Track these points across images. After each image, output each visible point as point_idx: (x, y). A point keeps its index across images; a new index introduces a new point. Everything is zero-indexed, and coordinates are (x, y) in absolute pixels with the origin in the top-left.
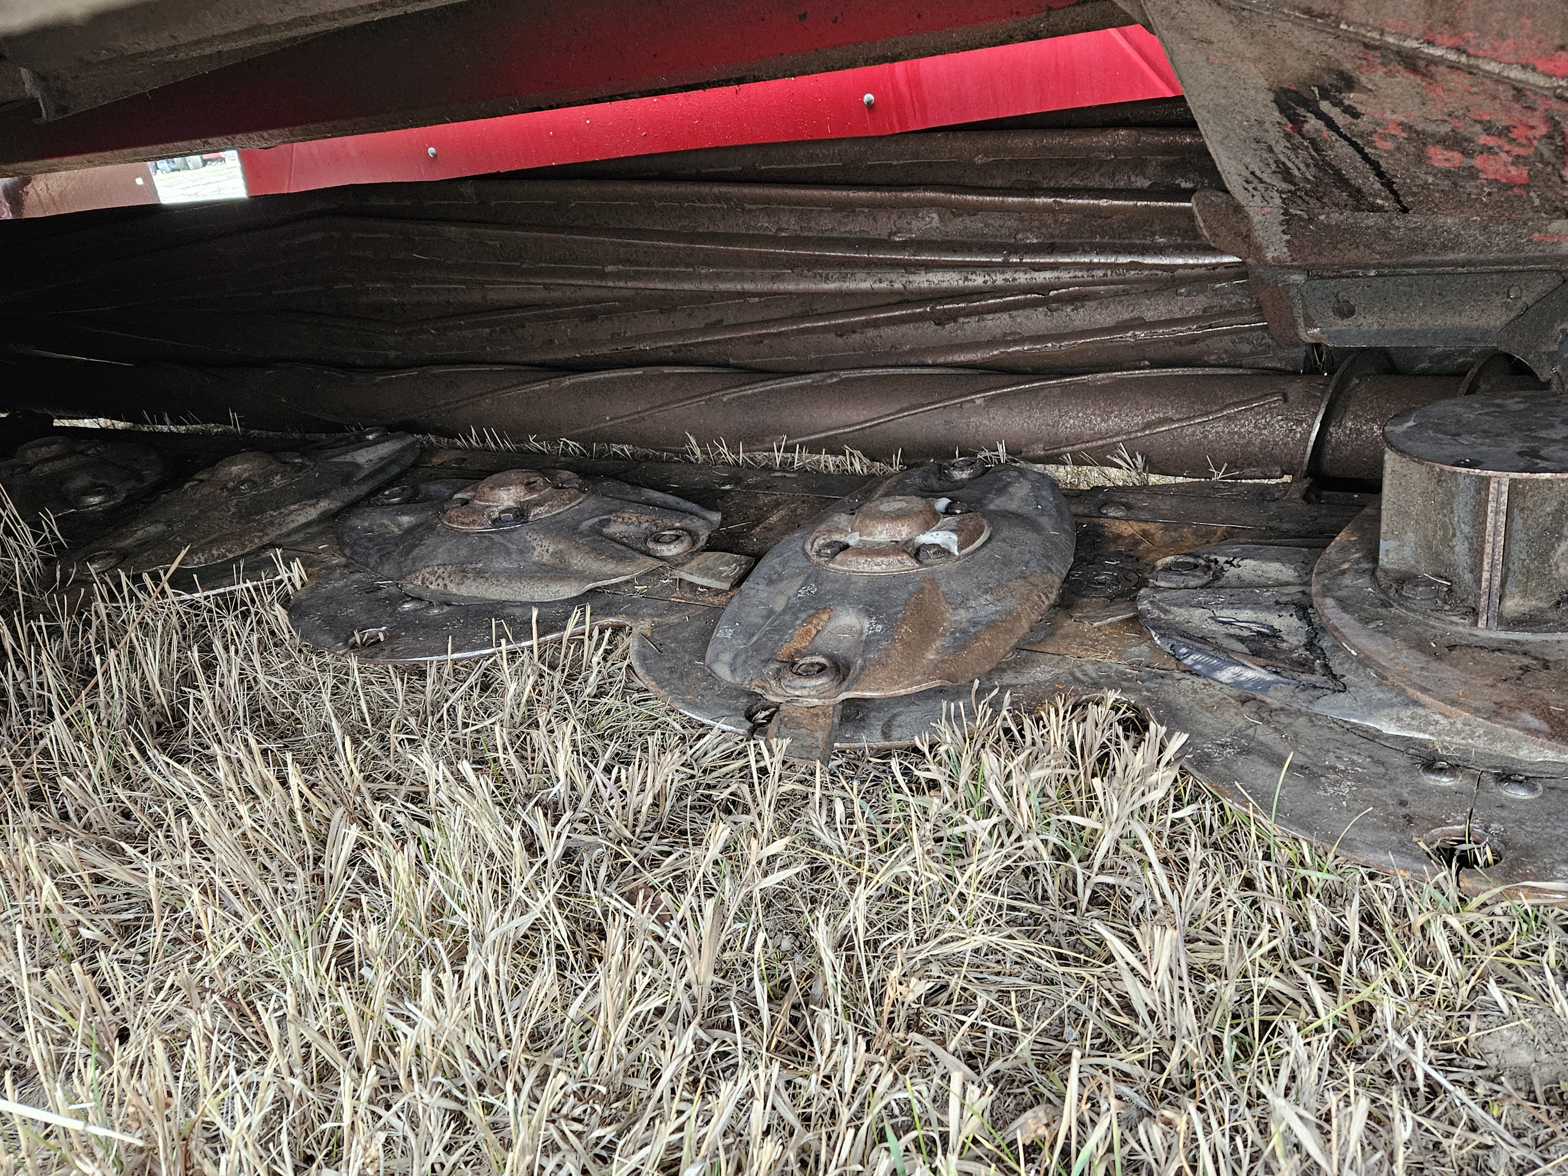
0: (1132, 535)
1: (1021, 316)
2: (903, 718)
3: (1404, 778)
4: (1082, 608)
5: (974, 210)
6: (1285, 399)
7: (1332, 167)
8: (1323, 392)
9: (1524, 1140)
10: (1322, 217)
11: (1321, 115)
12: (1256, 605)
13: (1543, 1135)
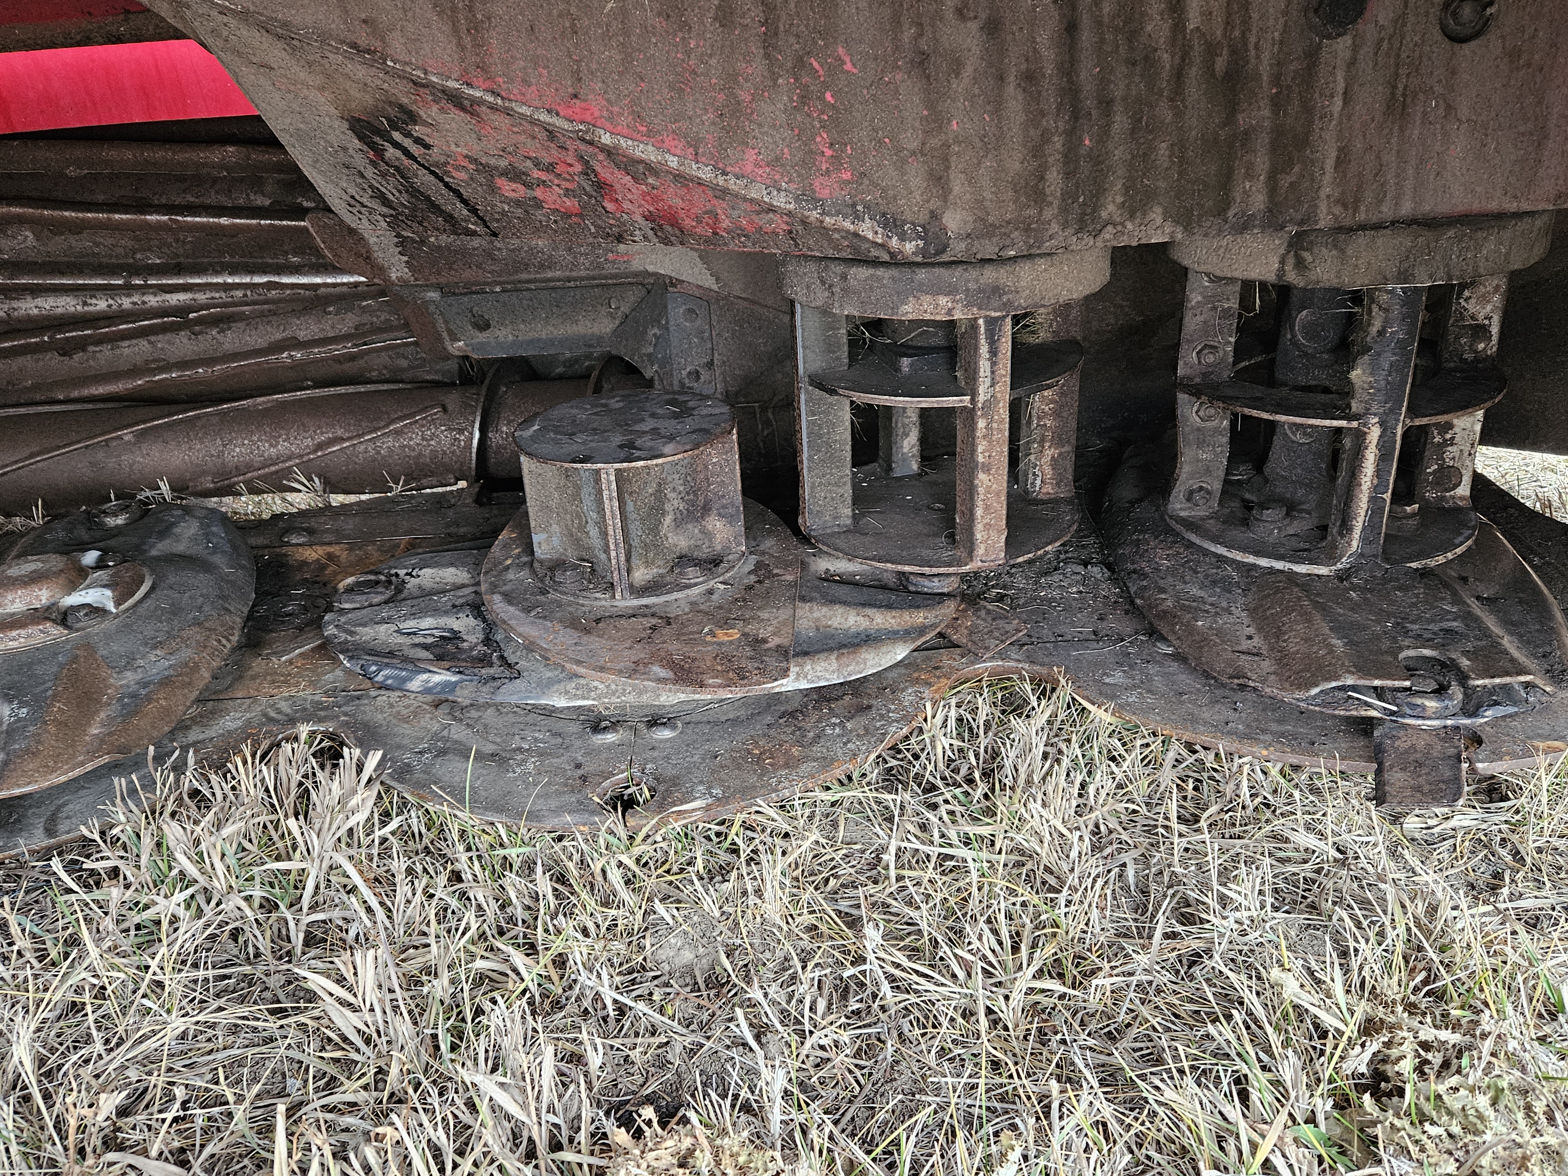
0: (318, 560)
1: (162, 341)
2: (71, 806)
3: (578, 743)
4: (270, 645)
5: (77, 228)
6: (445, 410)
7: (422, 194)
8: (477, 401)
9: (692, 1027)
10: (432, 239)
11: (396, 145)
12: (436, 612)
13: (705, 1017)
